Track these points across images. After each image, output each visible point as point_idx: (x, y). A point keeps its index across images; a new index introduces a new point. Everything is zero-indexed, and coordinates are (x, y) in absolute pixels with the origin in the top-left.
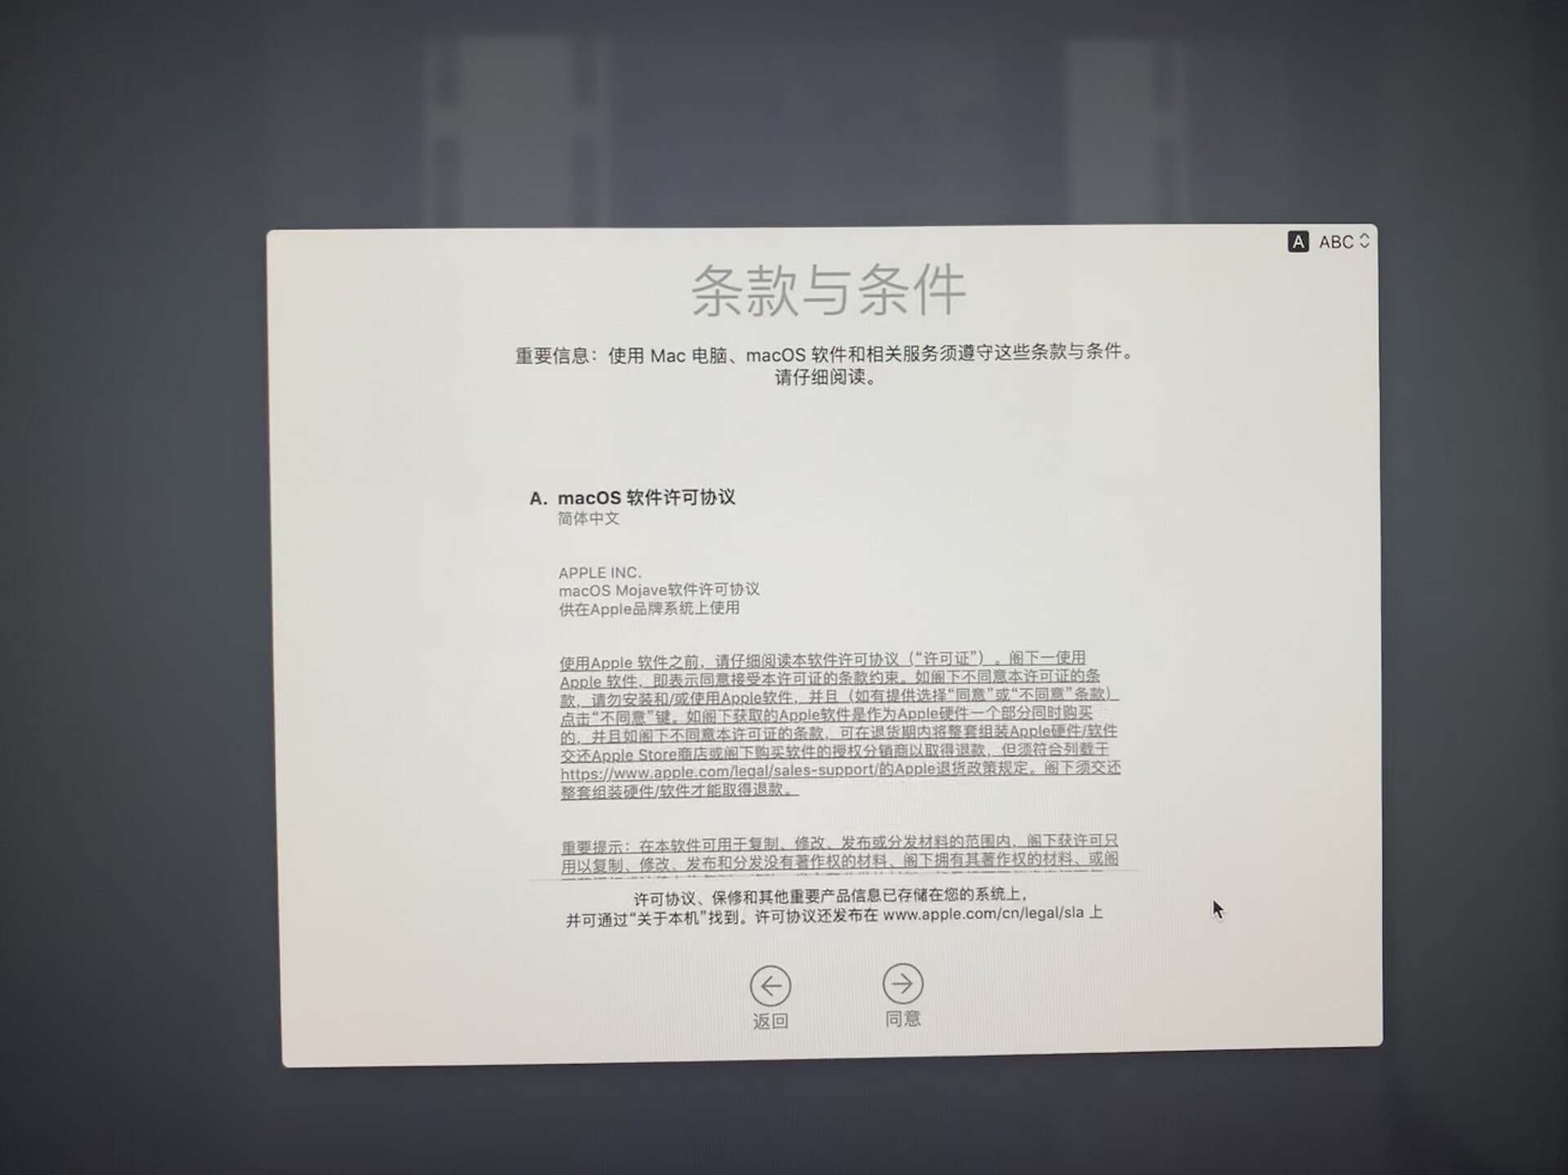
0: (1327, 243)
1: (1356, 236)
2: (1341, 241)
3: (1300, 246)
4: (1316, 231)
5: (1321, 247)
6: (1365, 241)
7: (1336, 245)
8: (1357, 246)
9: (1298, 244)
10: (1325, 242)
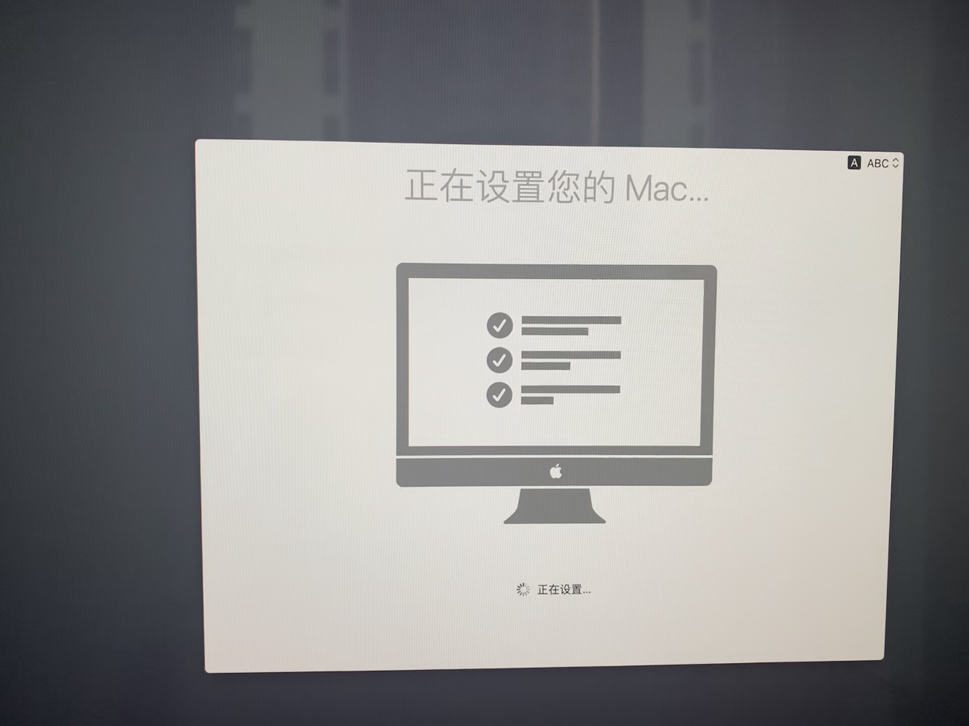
0: (872, 164)
1: (890, 160)
2: (881, 163)
3: (855, 165)
4: (866, 156)
5: (868, 166)
6: (896, 163)
7: (878, 165)
8: (891, 166)
9: (854, 164)
10: (871, 163)
